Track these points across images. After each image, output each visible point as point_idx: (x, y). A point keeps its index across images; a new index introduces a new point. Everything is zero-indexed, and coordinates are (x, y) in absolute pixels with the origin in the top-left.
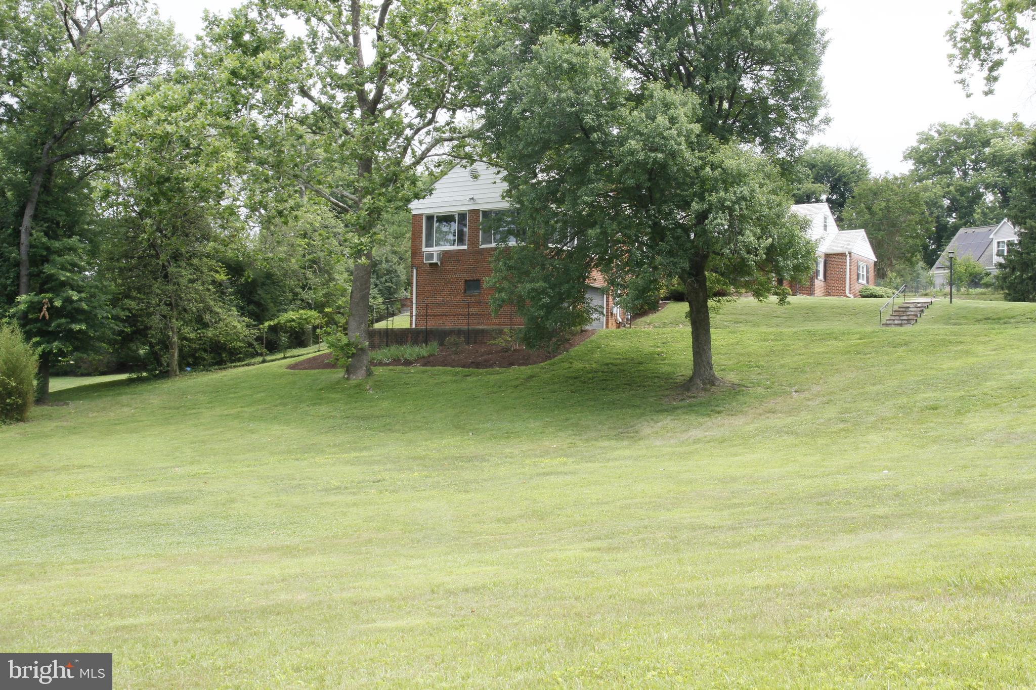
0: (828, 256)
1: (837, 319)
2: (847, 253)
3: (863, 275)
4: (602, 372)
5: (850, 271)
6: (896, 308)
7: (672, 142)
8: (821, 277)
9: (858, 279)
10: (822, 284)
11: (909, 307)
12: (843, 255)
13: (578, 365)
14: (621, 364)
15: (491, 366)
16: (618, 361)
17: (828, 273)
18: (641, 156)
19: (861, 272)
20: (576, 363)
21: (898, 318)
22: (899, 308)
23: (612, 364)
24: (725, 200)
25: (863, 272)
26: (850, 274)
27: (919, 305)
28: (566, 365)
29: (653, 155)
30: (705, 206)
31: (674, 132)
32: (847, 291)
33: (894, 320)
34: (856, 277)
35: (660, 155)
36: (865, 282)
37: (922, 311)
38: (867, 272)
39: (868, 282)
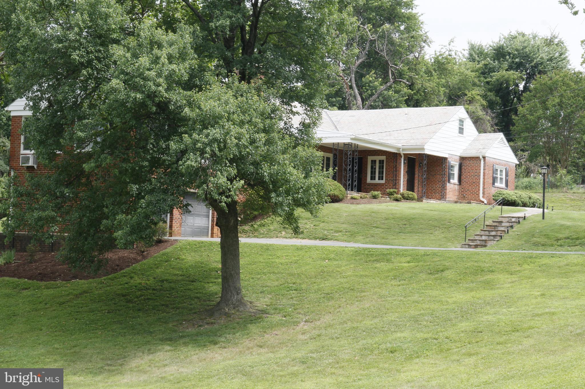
0: (463, 160)
1: (431, 231)
2: (481, 157)
3: (501, 179)
4: (154, 289)
5: (484, 175)
6: (489, 222)
7: (151, 84)
8: (455, 180)
9: (493, 184)
10: (457, 187)
11: (502, 222)
12: (478, 158)
13: (137, 280)
14: (176, 282)
15: (54, 279)
16: (175, 278)
17: (463, 177)
18: (122, 96)
19: (499, 176)
20: (136, 278)
21: (487, 233)
22: (494, 222)
23: (167, 280)
24: (198, 141)
25: (501, 175)
26: (484, 178)
27: (513, 220)
28: (125, 280)
29: (133, 95)
30: (182, 146)
31: (153, 73)
32: (481, 195)
33: (481, 236)
34: (491, 181)
35: (139, 96)
36: (503, 185)
37: (512, 227)
38: (507, 175)
39: (507, 185)
